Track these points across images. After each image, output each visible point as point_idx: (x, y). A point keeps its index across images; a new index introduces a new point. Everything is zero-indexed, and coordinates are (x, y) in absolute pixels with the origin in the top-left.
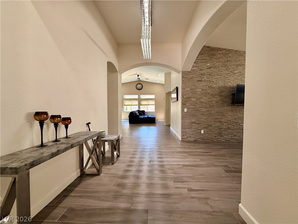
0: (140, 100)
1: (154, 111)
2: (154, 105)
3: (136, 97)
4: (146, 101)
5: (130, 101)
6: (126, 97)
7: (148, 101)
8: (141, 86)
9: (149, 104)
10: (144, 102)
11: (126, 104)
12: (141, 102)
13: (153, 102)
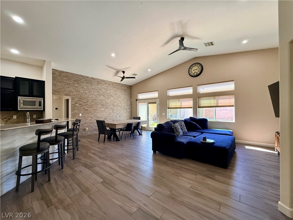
0: (196, 97)
1: (234, 121)
3: (189, 91)
4: (212, 98)
5: (177, 100)
6: (172, 93)
7: (217, 97)
8: (198, 69)
9: (219, 105)
10: (207, 99)
11: (171, 107)
12: (200, 101)
13: (229, 98)
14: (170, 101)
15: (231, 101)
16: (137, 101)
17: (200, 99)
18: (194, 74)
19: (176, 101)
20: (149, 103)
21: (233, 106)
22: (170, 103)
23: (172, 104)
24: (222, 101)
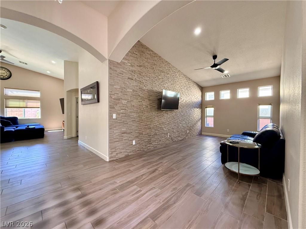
0: (3, 98)
1: (40, 118)
2: (40, 109)
7: (26, 101)
8: (6, 74)
9: (28, 106)
10: (16, 101)
15: (38, 104)
17: (7, 100)
21: (39, 108)
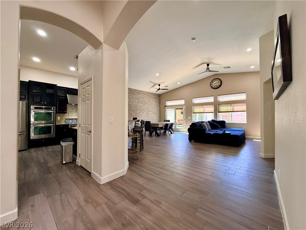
0: (217, 105)
1: (246, 122)
4: (229, 105)
5: (201, 106)
6: (196, 101)
7: (233, 105)
8: (218, 83)
9: (235, 110)
10: (225, 106)
11: (195, 112)
12: (219, 107)
13: (242, 106)
14: (194, 107)
15: (244, 107)
16: (166, 107)
17: (219, 106)
18: (215, 86)
19: (200, 108)
20: (177, 109)
21: (245, 111)
22: (195, 109)
23: (197, 109)
24: (237, 107)
